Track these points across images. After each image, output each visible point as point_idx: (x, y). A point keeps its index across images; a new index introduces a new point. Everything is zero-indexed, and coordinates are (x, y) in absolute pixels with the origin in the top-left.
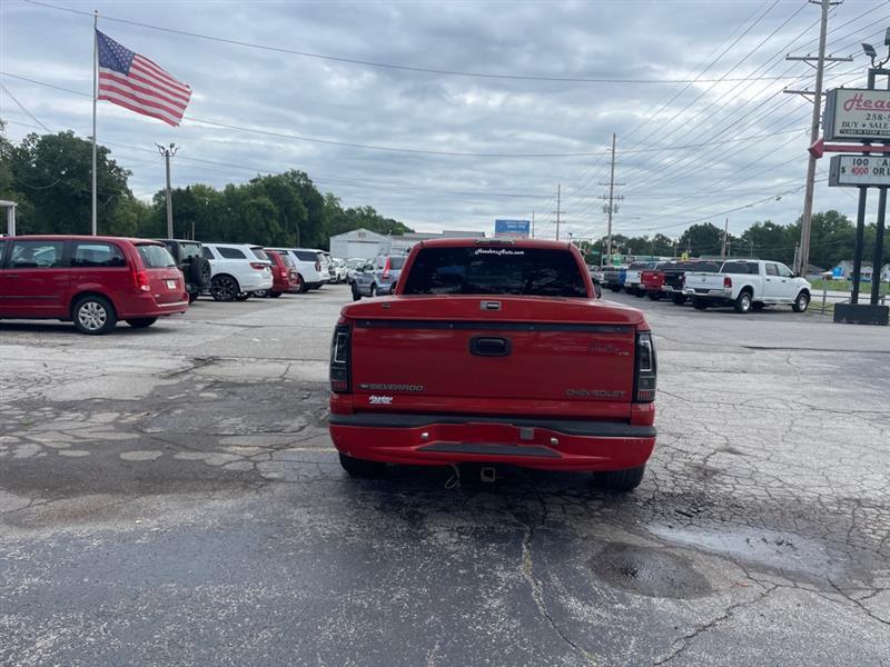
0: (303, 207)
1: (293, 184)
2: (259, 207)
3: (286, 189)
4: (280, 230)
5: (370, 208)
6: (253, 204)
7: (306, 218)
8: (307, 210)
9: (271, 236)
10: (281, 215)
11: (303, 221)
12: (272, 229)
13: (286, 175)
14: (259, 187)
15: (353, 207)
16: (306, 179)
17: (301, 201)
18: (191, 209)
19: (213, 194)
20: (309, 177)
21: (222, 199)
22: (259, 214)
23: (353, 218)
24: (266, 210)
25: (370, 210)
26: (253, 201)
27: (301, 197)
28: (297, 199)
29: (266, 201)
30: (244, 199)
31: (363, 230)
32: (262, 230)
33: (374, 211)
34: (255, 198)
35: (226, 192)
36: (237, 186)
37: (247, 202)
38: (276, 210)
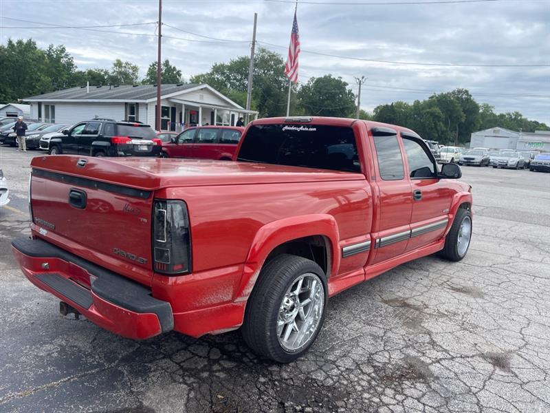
0: (462, 113)
1: (458, 98)
2: (432, 114)
3: (451, 102)
4: (445, 129)
5: (517, 113)
6: (428, 112)
7: (463, 120)
8: (465, 115)
9: (438, 133)
10: (446, 120)
11: (462, 123)
12: (439, 128)
13: (453, 93)
14: (434, 101)
15: (504, 113)
16: (468, 94)
17: (461, 109)
18: (392, 116)
19: (407, 107)
20: (470, 93)
21: (411, 110)
22: (431, 119)
23: (502, 120)
24: (436, 116)
25: (517, 114)
26: (428, 110)
27: (461, 106)
28: (458, 108)
29: (437, 110)
30: (423, 109)
31: (497, 128)
32: (432, 129)
33: (521, 115)
34: (430, 108)
35: (414, 105)
36: (421, 101)
37: (424, 111)
38: (443, 116)
